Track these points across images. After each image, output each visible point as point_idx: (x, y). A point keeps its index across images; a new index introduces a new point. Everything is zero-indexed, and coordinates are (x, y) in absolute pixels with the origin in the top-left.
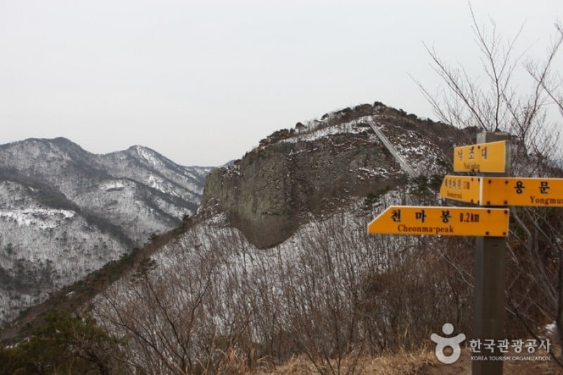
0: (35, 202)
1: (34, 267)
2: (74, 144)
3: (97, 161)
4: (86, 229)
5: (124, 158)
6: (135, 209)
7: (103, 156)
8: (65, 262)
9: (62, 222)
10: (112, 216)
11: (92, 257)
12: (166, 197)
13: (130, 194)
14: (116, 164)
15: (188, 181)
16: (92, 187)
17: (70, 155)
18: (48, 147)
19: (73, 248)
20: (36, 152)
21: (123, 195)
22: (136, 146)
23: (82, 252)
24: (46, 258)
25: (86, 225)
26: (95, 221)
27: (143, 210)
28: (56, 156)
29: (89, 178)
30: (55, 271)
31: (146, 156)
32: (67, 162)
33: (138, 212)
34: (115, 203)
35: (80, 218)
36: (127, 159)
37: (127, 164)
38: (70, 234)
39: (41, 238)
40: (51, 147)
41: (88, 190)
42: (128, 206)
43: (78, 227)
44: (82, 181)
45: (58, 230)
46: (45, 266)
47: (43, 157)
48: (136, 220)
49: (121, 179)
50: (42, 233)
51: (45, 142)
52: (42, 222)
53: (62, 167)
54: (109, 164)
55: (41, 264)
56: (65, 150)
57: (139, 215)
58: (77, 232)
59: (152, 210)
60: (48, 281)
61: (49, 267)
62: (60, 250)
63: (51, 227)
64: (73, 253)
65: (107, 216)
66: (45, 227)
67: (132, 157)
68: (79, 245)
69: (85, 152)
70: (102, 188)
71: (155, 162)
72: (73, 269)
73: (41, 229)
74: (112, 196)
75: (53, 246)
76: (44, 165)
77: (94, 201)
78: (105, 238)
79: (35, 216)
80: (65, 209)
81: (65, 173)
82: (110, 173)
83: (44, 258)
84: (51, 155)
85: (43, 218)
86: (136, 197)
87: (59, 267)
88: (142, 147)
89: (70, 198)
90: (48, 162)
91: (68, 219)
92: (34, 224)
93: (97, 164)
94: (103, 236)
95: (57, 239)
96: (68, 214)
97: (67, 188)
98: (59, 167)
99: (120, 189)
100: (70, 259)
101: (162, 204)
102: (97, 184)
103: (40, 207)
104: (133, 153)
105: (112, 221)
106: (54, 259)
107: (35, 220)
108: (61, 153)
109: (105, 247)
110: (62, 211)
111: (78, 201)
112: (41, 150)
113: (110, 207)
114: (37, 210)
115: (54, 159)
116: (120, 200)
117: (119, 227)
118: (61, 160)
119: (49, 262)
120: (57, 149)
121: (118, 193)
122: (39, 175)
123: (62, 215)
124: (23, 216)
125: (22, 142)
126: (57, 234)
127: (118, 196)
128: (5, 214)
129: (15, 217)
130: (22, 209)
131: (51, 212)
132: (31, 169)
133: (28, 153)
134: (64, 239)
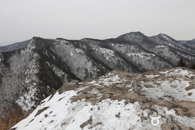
0: (143, 51)
2: (142, 34)
3: (149, 39)
5: (158, 38)
6: (170, 54)
9: (153, 58)
12: (179, 51)
13: (167, 49)
14: (155, 40)
15: (182, 46)
16: (153, 47)
17: (143, 37)
18: (136, 34)
22: (161, 34)
25: (160, 59)
27: (173, 55)
28: (139, 37)
29: (151, 44)
31: (165, 37)
32: (143, 39)
33: (171, 56)
34: (162, 52)
35: (157, 56)
37: (159, 40)
39: (148, 62)
40: (137, 34)
41: (151, 48)
42: (167, 54)
44: (149, 45)
47: (135, 37)
48: (171, 58)
49: (163, 44)
52: (146, 57)
53: (141, 41)
54: (153, 39)
58: (157, 60)
59: (177, 55)
63: (150, 59)
66: (148, 59)
68: (159, 65)
70: (156, 47)
71: (168, 39)
74: (161, 50)
76: (136, 40)
77: (154, 51)
78: (167, 64)
79: (144, 55)
81: (143, 42)
84: (138, 37)
85: (147, 56)
86: (169, 51)
88: (163, 34)
90: (138, 39)
91: (154, 57)
92: (145, 58)
96: (154, 55)
99: (163, 48)
101: (179, 53)
103: (145, 52)
104: (160, 36)
107: (145, 57)
108: (140, 36)
115: (138, 38)
116: (164, 51)
118: (141, 38)
120: (139, 35)
121: (163, 49)
123: (152, 55)
124: (141, 55)
125: (130, 33)
126: (152, 61)
127: (163, 50)
128: (136, 54)
129: (138, 55)
130: (140, 53)
131: (149, 54)
132: (133, 41)
133: (132, 36)
134: (154, 63)
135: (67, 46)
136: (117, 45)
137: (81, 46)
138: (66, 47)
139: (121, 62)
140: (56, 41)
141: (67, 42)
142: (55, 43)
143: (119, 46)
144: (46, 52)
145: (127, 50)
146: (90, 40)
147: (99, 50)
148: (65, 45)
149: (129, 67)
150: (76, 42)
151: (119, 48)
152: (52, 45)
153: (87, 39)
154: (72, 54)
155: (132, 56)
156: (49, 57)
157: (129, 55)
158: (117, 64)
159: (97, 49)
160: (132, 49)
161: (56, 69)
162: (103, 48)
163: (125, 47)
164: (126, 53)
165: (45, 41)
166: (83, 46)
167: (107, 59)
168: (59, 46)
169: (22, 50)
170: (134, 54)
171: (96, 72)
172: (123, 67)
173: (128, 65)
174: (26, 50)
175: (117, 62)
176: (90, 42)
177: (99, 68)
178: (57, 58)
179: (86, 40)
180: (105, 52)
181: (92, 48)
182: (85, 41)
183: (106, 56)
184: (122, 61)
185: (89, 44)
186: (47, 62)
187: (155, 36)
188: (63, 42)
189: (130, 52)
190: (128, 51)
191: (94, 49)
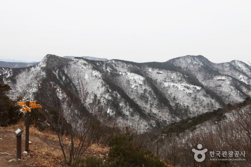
0: (186, 81)
1: (182, 107)
2: (206, 58)
3: (215, 66)
4: (205, 96)
5: (228, 65)
6: (230, 90)
7: (218, 64)
8: (194, 108)
9: (195, 91)
10: (218, 92)
11: (206, 108)
12: (248, 86)
13: (228, 83)
14: (223, 68)
16: (211, 78)
17: (203, 63)
18: (194, 59)
19: (198, 103)
20: (189, 61)
21: (225, 83)
22: (235, 60)
23: (202, 105)
24: (187, 104)
25: (205, 94)
26: (209, 92)
27: (234, 91)
28: (197, 63)
29: (210, 74)
30: (190, 111)
31: (240, 65)
32: (201, 66)
33: (231, 92)
34: (220, 86)
35: (203, 90)
36: (230, 66)
37: (229, 69)
38: (198, 97)
39: (186, 96)
40: (196, 59)
41: (209, 79)
42: (226, 88)
43: (201, 94)
44: (206, 75)
45: (193, 94)
46: (186, 108)
47: (192, 63)
48: (230, 95)
49: (225, 75)
50: (187, 94)
51: (193, 57)
52: (187, 90)
53: (199, 68)
54: (220, 68)
55: (185, 107)
56: (201, 61)
57: (232, 93)
58: (201, 96)
59: (238, 92)
60: (186, 114)
61: (187, 109)
62: (193, 102)
63: (191, 92)
64: (198, 105)
65: (215, 92)
66: (188, 92)
67: (232, 66)
68: (201, 102)
69: (210, 62)
70: (215, 79)
71: (244, 69)
72: (197, 111)
73: (187, 93)
74: (219, 82)
75: (190, 100)
76: (192, 66)
77: (211, 84)
78: (213, 101)
79: (185, 87)
80: (197, 86)
81: (200, 70)
82: (220, 72)
83: (186, 104)
84: (195, 62)
85: (188, 88)
86: (231, 85)
87: (191, 109)
88: (238, 61)
89: (200, 81)
90: (194, 65)
91: (198, 90)
92: (184, 90)
93: (215, 68)
94: (212, 100)
95: (192, 98)
96: (198, 88)
97: (200, 77)
98: (197, 68)
99: (224, 80)
100: (197, 107)
101: (245, 90)
102: (213, 76)
103: (187, 83)
104: (233, 64)
105: (217, 94)
106: (190, 106)
109: (212, 105)
110: (196, 86)
111: (204, 83)
112: (191, 60)
113: (217, 88)
114: (186, 85)
116: (223, 85)
117: (221, 97)
118: (199, 65)
119: (188, 106)
120: (198, 60)
122: (189, 70)
123: (195, 88)
124: (181, 86)
125: (184, 57)
126: (193, 96)
127: (222, 83)
128: (174, 85)
129: (178, 86)
130: (181, 83)
131: (191, 86)
132: (187, 68)
133: (186, 61)
134: (195, 98)
135: (84, 67)
136: (156, 71)
137: (104, 68)
138: (82, 68)
139: (148, 91)
140: (73, 61)
141: (85, 62)
142: (71, 63)
143: (158, 72)
144: (57, 72)
145: (165, 79)
146: (120, 62)
147: (127, 75)
148: (83, 66)
149: (155, 99)
150: (99, 63)
151: (157, 74)
152: (67, 64)
153: (116, 60)
154: (86, 77)
155: (169, 87)
156: (58, 78)
157: (166, 84)
158: (142, 94)
159: (124, 74)
160: (172, 77)
161: (60, 90)
162: (132, 73)
163: (165, 74)
164: (163, 82)
165: (59, 60)
166: (106, 68)
167: (133, 87)
168: (75, 66)
169: (33, 68)
170: (172, 84)
171: (106, 100)
172: (148, 98)
173: (155, 97)
174: (36, 67)
175: (142, 92)
176: (118, 64)
177: (112, 96)
178: (68, 80)
179: (114, 61)
180: (132, 78)
181: (119, 72)
182: (112, 63)
183: (132, 84)
184: (150, 91)
185: (117, 67)
186: (51, 82)
187: (225, 63)
188: (81, 62)
189: (168, 82)
190: (167, 80)
191: (120, 73)
